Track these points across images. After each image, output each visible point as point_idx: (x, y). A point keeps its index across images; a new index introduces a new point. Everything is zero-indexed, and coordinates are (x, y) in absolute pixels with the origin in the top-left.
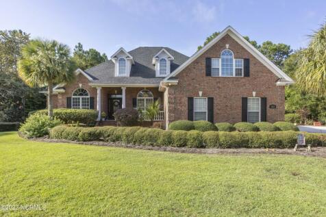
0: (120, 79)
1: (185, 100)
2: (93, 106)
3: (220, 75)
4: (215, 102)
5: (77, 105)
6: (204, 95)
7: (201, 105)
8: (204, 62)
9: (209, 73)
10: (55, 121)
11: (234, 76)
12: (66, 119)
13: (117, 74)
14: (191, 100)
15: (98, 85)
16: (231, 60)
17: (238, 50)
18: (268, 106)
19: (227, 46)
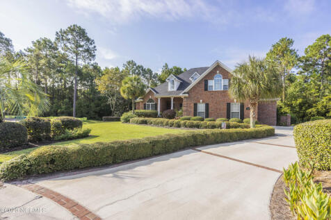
0: (171, 93)
1: (192, 105)
2: (156, 109)
3: (214, 90)
4: (210, 106)
5: (148, 108)
6: (203, 102)
7: (201, 108)
8: (203, 82)
9: (206, 89)
10: (134, 115)
11: (222, 89)
12: (139, 115)
13: (170, 89)
14: (196, 105)
15: (159, 96)
16: (221, 80)
17: (225, 74)
18: (245, 109)
19: (218, 72)
